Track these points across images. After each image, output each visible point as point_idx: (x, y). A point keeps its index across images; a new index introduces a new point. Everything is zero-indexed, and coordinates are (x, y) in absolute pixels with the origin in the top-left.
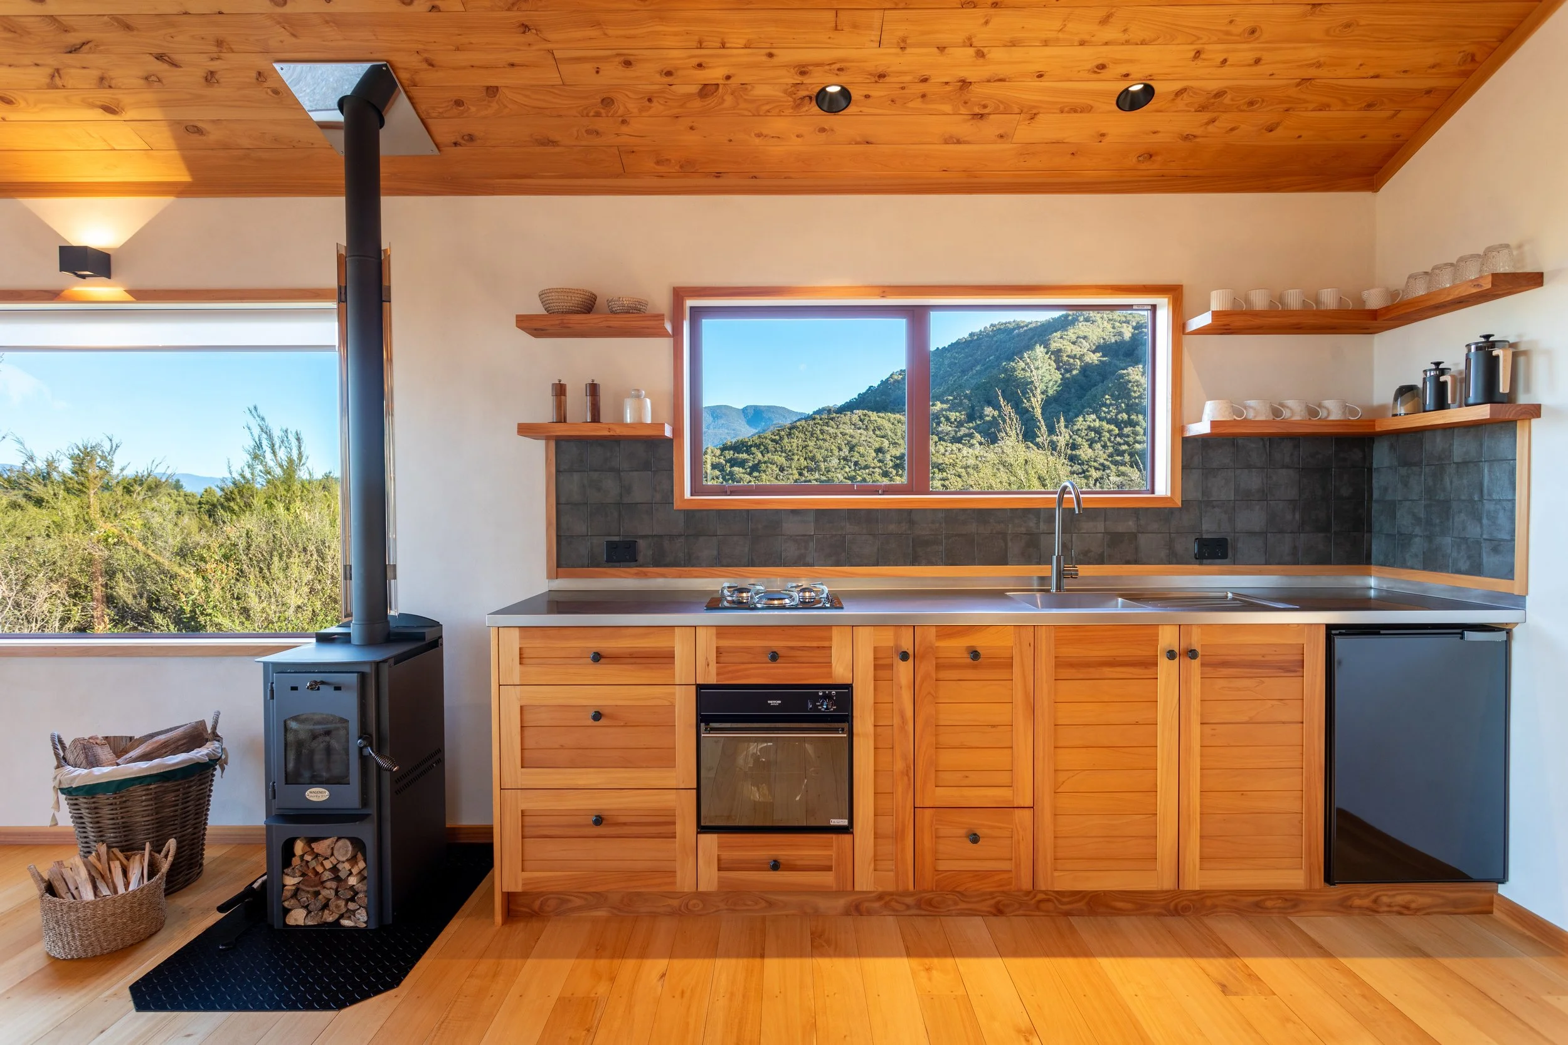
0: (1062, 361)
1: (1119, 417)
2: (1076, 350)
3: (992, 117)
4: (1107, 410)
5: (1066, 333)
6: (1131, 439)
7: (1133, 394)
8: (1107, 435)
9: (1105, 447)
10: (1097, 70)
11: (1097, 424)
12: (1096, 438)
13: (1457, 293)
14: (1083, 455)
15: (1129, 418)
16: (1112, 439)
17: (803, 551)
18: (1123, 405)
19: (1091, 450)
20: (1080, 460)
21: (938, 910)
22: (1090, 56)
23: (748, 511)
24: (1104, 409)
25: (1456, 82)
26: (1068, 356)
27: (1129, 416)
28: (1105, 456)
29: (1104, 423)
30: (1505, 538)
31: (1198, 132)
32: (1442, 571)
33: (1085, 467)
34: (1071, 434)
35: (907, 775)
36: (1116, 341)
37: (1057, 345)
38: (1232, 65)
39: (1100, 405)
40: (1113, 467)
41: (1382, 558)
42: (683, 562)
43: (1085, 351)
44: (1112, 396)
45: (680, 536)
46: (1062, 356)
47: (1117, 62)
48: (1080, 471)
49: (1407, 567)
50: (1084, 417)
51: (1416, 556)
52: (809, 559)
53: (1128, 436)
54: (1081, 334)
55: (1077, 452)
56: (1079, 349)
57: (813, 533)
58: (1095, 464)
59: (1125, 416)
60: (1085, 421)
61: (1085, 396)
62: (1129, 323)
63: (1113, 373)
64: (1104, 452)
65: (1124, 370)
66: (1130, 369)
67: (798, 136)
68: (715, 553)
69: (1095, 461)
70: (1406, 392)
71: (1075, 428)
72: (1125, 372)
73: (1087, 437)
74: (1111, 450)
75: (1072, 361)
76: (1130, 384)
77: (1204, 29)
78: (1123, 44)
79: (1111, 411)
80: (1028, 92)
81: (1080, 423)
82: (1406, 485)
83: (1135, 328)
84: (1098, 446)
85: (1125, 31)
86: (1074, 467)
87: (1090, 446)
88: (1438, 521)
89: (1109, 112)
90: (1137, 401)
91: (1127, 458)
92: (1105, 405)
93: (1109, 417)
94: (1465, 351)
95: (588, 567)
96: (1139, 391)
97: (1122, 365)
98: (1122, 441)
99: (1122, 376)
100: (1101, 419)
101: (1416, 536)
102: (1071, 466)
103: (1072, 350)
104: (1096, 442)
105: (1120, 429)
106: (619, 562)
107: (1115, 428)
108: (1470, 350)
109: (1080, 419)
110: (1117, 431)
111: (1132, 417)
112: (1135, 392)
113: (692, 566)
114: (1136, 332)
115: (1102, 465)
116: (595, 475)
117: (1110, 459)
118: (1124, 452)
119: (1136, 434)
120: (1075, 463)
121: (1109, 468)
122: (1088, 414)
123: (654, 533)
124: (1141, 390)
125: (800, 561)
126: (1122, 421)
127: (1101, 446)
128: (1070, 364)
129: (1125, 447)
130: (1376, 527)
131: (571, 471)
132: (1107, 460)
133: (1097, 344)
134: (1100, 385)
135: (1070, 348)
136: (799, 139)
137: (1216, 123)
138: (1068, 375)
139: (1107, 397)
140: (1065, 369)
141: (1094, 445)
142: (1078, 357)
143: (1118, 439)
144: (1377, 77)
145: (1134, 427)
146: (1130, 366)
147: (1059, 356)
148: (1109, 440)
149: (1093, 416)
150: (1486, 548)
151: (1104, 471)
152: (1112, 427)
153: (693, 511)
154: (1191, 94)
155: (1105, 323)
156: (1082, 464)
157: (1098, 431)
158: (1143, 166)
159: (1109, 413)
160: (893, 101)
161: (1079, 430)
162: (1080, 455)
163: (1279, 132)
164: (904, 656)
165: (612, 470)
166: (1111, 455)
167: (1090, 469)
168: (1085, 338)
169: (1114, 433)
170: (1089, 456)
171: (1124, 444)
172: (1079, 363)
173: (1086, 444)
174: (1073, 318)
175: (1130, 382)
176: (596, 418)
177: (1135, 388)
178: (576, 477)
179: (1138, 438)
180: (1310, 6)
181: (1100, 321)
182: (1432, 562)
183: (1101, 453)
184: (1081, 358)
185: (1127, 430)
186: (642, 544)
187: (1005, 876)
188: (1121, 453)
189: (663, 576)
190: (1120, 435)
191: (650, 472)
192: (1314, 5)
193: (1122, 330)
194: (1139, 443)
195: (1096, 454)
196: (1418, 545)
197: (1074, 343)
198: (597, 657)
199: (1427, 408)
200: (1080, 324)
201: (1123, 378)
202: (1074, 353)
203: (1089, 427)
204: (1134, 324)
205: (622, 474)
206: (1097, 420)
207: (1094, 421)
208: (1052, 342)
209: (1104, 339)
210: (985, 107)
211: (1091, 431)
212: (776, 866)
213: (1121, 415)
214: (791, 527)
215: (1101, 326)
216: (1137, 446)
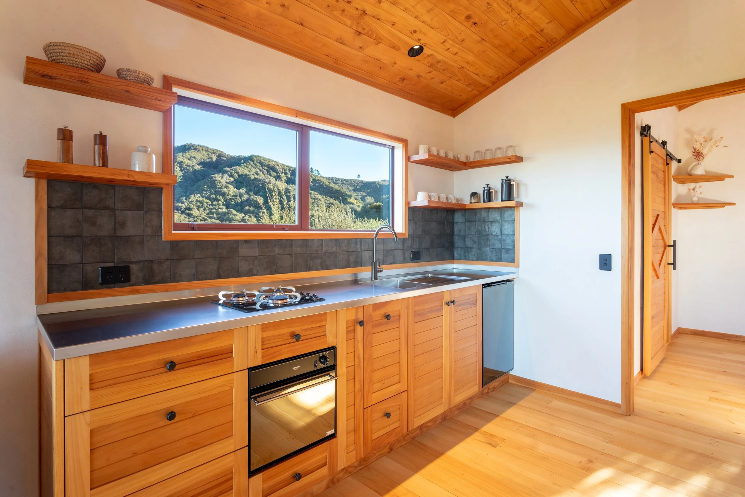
0: (183, 167)
1: (211, 196)
2: (190, 163)
3: (364, 36)
4: (205, 193)
5: (185, 154)
6: (217, 207)
7: (217, 186)
8: (206, 204)
9: (205, 210)
10: (413, 32)
11: (201, 199)
12: (201, 206)
13: (501, 160)
14: (194, 213)
15: (216, 197)
16: (208, 206)
17: (251, 267)
18: (213, 191)
19: (198, 211)
20: (193, 216)
21: (368, 462)
22: (416, 24)
23: (216, 241)
24: (204, 192)
25: (490, 84)
26: (186, 165)
27: (216, 196)
28: (205, 214)
29: (204, 199)
30: (510, 248)
31: (423, 75)
32: (485, 261)
33: (196, 219)
34: (188, 203)
35: (361, 391)
36: (209, 161)
37: (181, 159)
38: (449, 52)
39: (202, 190)
40: (209, 219)
41: (459, 257)
42: (169, 280)
43: (195, 164)
44: (208, 186)
45: (166, 260)
46: (183, 165)
47: (421, 32)
48: (193, 221)
49: (470, 260)
50: (194, 195)
51: (474, 255)
52: (255, 271)
53: (215, 205)
54: (193, 155)
55: (191, 212)
56: (191, 163)
57: (257, 255)
58: (200, 218)
59: (214, 196)
60: (195, 197)
61: (195, 185)
62: (215, 154)
63: (209, 176)
64: (205, 213)
65: (213, 175)
66: (216, 175)
67: (267, 3)
68: (194, 271)
69: (200, 216)
70: (474, 194)
71: (190, 200)
72: (214, 176)
73: (196, 205)
74: (208, 211)
75: (188, 168)
76: (216, 182)
77: (452, 32)
78: (427, 25)
79: (207, 193)
80: (383, 30)
81: (192, 198)
82: (469, 229)
83: (218, 156)
84: (202, 209)
85: (432, 19)
86: (190, 219)
87: (198, 209)
88: (483, 243)
89: (404, 54)
90: (219, 190)
91: (215, 215)
92: (204, 190)
93: (206, 196)
94: (501, 182)
95: (82, 290)
96: (220, 185)
97: (212, 173)
98: (213, 208)
99: (212, 178)
100: (203, 197)
101: (474, 248)
102: (188, 218)
103: (188, 162)
104: (201, 207)
105: (212, 202)
106: (114, 283)
107: (209, 201)
108: (503, 182)
109: (193, 196)
110: (210, 203)
111: (217, 197)
112: (218, 185)
113: (176, 282)
114: (218, 158)
115: (204, 218)
116: (90, 213)
117: (207, 216)
118: (214, 212)
119: (219, 204)
120: (190, 217)
121: (207, 220)
122: (196, 194)
123: (146, 259)
124: (221, 185)
125: (250, 273)
126: (213, 198)
127: (203, 209)
128: (187, 169)
129: (214, 210)
130: (456, 245)
131: (64, 207)
132: (206, 216)
133: (200, 161)
134: (202, 180)
135: (187, 162)
136: (267, 5)
137: (430, 74)
138: (186, 174)
139: (205, 186)
140: (185, 171)
141: (200, 209)
142: (191, 166)
143: (211, 207)
144: (477, 75)
145: (218, 202)
146: (216, 173)
147: (181, 165)
148: (207, 207)
149: (199, 195)
150: (503, 251)
151: (204, 221)
152: (208, 201)
153: (177, 242)
154: (431, 58)
155: (204, 152)
156: (194, 217)
157: (201, 202)
158: (398, 83)
159: (206, 194)
160: (328, 6)
161: (192, 201)
162: (193, 213)
163: (443, 85)
164: (361, 323)
165: (106, 208)
166: (208, 214)
167: (198, 220)
168: (194, 157)
169: (209, 204)
170: (197, 214)
171: (214, 209)
172: (191, 169)
173: (195, 208)
174: (188, 147)
175: (216, 181)
176: (105, 164)
177: (219, 184)
178: (69, 213)
179: (220, 207)
180: (481, 39)
181: (201, 151)
182: (480, 258)
183: (203, 212)
184: (193, 166)
185: (215, 203)
186: (134, 268)
187: (398, 430)
188: (213, 213)
189: (153, 291)
190: (212, 205)
191: (142, 212)
192: (482, 39)
193: (212, 156)
194: (221, 209)
195: (201, 213)
196: (474, 251)
197: (189, 159)
198: (171, 366)
199: (485, 201)
200: (192, 151)
201: (213, 179)
202: (189, 164)
203: (197, 200)
204: (217, 154)
205: (116, 212)
206: (201, 197)
207: (199, 197)
208: (178, 157)
209: (203, 159)
210: (364, 29)
211: (198, 202)
212: (297, 477)
213: (212, 195)
214: (243, 251)
215: (202, 153)
216: (220, 210)
